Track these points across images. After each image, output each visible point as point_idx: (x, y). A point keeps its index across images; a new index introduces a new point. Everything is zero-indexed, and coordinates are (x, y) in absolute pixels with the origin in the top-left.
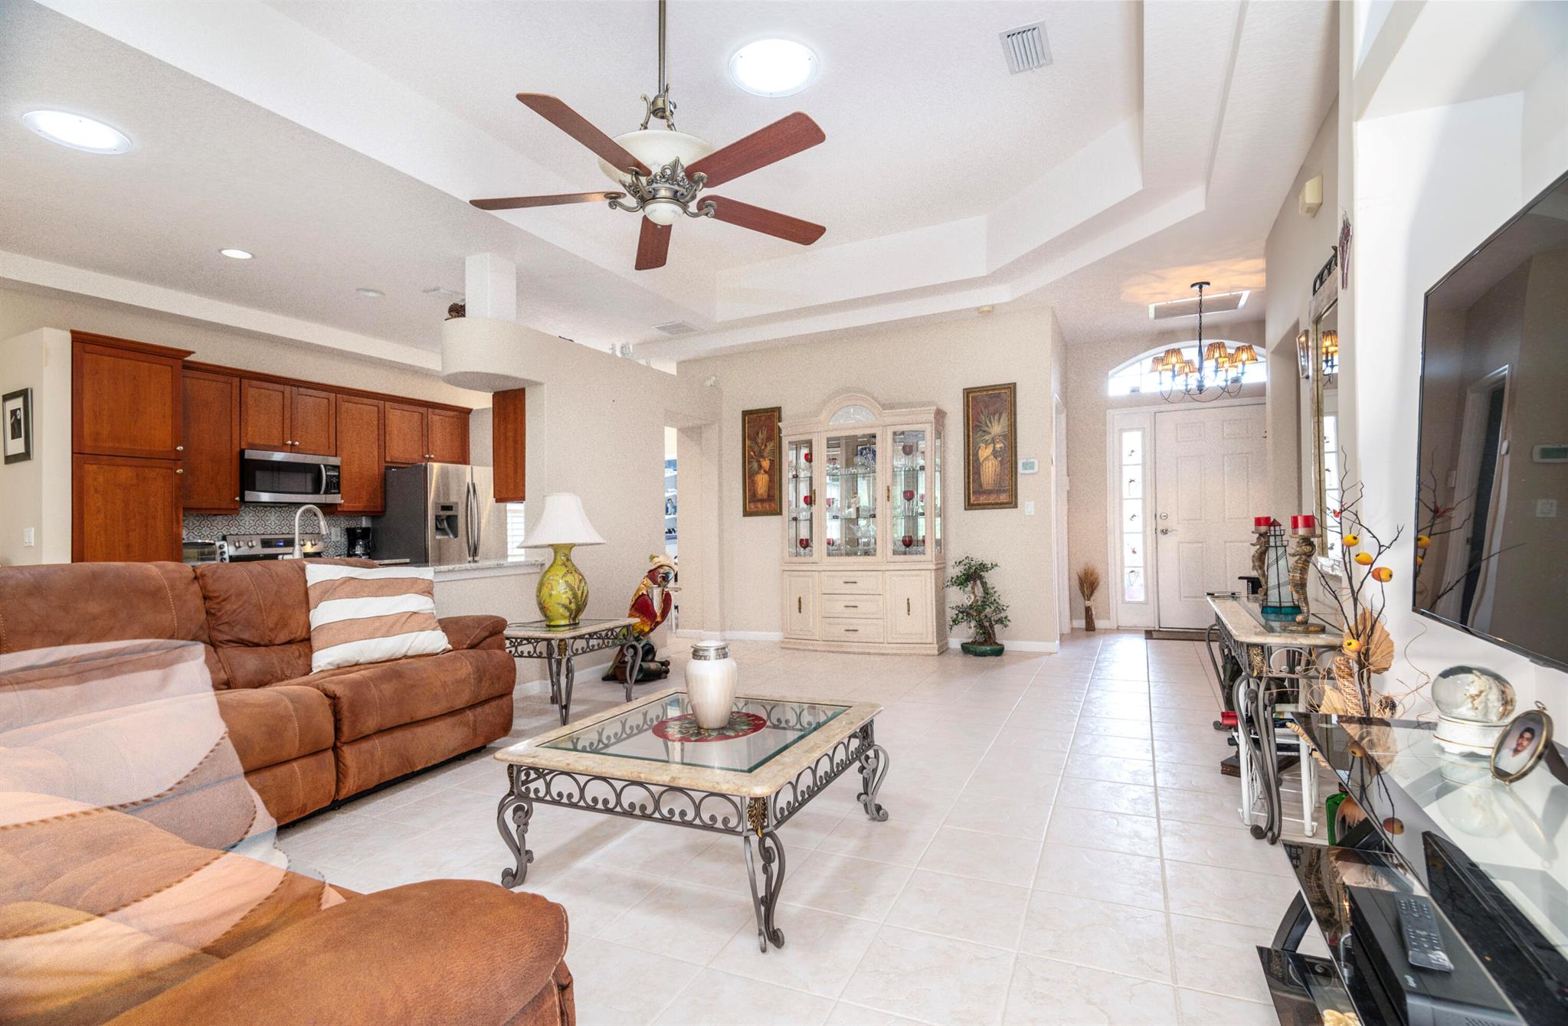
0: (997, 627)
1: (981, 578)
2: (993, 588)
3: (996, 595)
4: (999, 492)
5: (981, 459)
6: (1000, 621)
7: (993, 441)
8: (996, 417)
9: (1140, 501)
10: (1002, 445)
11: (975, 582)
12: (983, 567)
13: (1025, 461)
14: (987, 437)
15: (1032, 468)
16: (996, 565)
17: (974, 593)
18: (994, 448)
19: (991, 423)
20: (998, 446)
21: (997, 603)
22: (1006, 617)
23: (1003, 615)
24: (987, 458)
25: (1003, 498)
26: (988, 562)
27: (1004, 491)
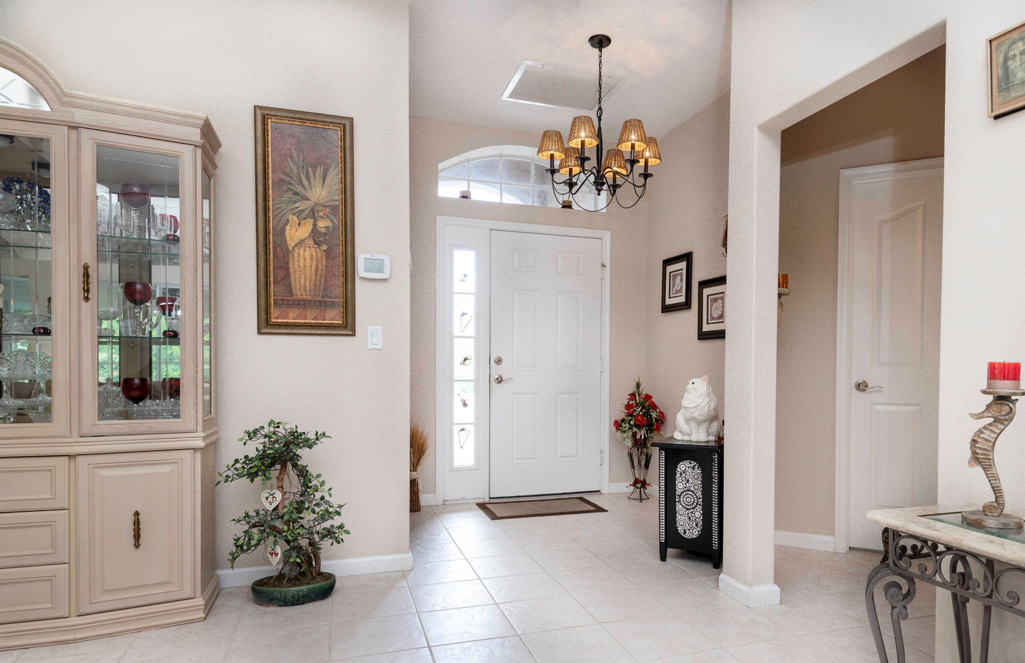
0: (326, 545)
1: (294, 459)
2: (319, 476)
3: (326, 487)
4: (322, 304)
5: (291, 243)
6: (329, 533)
7: (313, 214)
8: (320, 171)
9: (473, 340)
10: (329, 224)
11: (284, 467)
12: (296, 439)
13: (368, 256)
14: (301, 205)
15: (380, 270)
16: (324, 434)
17: (281, 488)
18: (315, 225)
19: (308, 178)
20: (322, 224)
21: (327, 502)
22: (341, 527)
23: (336, 521)
24: (301, 243)
25: (333, 316)
26: (308, 429)
27: (333, 305)
